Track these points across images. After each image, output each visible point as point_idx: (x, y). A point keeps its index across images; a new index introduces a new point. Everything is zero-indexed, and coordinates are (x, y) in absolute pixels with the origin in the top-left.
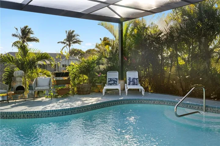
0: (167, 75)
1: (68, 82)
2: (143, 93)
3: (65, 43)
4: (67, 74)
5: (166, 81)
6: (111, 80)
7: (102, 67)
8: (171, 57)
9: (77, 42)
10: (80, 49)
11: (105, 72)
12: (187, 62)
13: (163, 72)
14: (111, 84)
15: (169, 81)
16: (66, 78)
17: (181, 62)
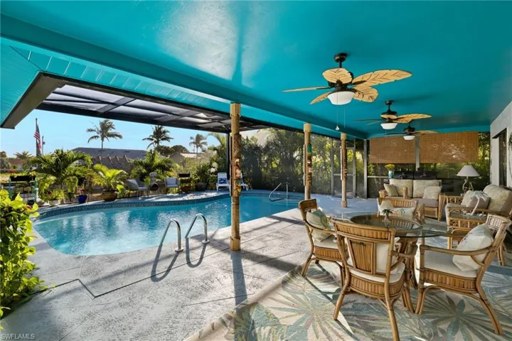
0: (263, 176)
1: (189, 181)
2: (247, 189)
3: (152, 140)
4: (188, 175)
5: (263, 179)
6: (221, 179)
7: (213, 170)
8: (266, 161)
9: (167, 139)
10: (167, 146)
11: (216, 173)
12: (278, 165)
13: (261, 173)
14: (221, 183)
15: (266, 180)
16: (187, 178)
17: (275, 166)
